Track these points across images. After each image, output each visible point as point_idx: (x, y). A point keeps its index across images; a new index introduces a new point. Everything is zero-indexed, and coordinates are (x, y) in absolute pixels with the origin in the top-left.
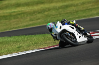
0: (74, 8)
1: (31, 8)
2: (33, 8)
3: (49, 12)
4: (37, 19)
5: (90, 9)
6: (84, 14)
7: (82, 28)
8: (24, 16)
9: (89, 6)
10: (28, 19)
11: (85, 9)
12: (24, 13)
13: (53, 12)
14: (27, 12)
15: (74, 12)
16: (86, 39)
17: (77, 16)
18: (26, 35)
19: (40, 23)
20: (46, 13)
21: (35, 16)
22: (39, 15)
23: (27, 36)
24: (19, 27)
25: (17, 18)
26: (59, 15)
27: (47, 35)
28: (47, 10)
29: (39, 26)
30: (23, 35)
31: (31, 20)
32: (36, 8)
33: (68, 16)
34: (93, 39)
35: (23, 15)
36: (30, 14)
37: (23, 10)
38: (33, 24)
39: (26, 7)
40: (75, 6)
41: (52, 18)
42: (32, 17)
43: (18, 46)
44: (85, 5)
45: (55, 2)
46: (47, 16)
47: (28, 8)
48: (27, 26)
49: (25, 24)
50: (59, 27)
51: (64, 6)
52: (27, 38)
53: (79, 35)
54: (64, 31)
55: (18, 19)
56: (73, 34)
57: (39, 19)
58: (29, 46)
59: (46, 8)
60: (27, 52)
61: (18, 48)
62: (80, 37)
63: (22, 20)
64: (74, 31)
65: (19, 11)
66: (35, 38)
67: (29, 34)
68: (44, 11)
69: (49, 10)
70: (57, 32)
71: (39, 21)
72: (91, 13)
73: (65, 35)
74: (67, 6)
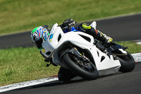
7: (110, 39)
10: (29, 11)
17: (133, 7)
18: (24, 46)
23: (26, 50)
24: (8, 29)
25: (6, 10)
26: (94, 5)
30: (17, 46)
31: (35, 14)
34: (135, 63)
41: (79, 10)
43: (7, 70)
49: (22, 23)
52: (27, 53)
55: (6, 12)
58: (30, 70)
61: (7, 75)
64: (90, 46)
73: (70, 53)
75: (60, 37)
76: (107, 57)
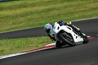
0: (56, 12)
1: (13, 12)
2: (16, 12)
3: (31, 16)
4: (20, 23)
5: (72, 13)
6: (66, 18)
8: (7, 19)
9: (71, 10)
11: (67, 12)
12: (7, 17)
13: (36, 16)
14: (10, 16)
15: (56, 16)
16: (82, 40)
19: (22, 27)
20: (29, 17)
21: (18, 20)
22: (22, 19)
24: (1, 31)
26: (41, 19)
27: (29, 38)
28: (30, 14)
29: (21, 29)
32: (18, 11)
33: (51, 20)
35: (5, 19)
36: (13, 18)
37: (6, 13)
38: (15, 28)
39: (8, 11)
40: (57, 10)
41: (34, 21)
42: (15, 21)
43: (1, 49)
44: (67, 9)
45: (38, 6)
46: (29, 19)
47: (11, 12)
48: (9, 29)
50: (57, 28)
51: (46, 9)
53: (76, 35)
54: (62, 31)
56: (70, 34)
57: (22, 22)
59: (29, 12)
60: (10, 56)
61: (1, 51)
62: (77, 37)
63: (5, 24)
64: (71, 32)
65: (2, 15)
66: (18, 41)
67: (12, 38)
68: (26, 14)
69: (32, 13)
70: (55, 32)
71: (22, 24)
72: (73, 16)
74: (49, 10)
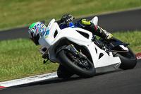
64: (88, 42)
75: (56, 33)
76: (105, 54)
